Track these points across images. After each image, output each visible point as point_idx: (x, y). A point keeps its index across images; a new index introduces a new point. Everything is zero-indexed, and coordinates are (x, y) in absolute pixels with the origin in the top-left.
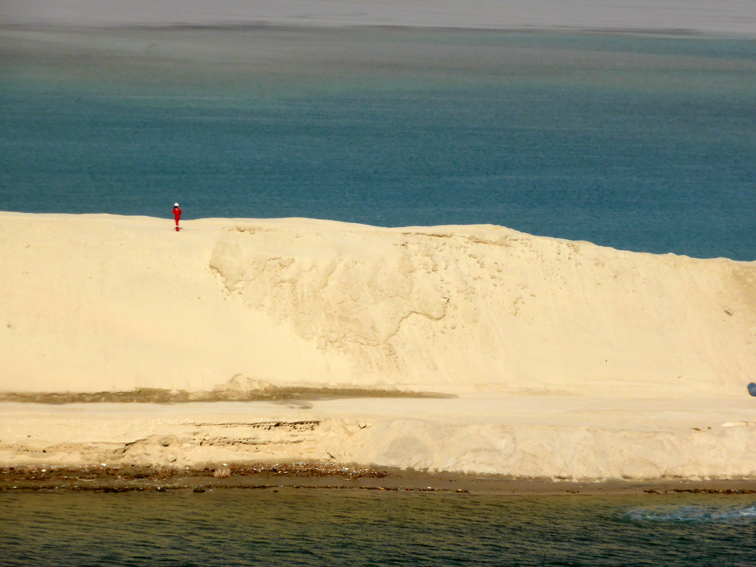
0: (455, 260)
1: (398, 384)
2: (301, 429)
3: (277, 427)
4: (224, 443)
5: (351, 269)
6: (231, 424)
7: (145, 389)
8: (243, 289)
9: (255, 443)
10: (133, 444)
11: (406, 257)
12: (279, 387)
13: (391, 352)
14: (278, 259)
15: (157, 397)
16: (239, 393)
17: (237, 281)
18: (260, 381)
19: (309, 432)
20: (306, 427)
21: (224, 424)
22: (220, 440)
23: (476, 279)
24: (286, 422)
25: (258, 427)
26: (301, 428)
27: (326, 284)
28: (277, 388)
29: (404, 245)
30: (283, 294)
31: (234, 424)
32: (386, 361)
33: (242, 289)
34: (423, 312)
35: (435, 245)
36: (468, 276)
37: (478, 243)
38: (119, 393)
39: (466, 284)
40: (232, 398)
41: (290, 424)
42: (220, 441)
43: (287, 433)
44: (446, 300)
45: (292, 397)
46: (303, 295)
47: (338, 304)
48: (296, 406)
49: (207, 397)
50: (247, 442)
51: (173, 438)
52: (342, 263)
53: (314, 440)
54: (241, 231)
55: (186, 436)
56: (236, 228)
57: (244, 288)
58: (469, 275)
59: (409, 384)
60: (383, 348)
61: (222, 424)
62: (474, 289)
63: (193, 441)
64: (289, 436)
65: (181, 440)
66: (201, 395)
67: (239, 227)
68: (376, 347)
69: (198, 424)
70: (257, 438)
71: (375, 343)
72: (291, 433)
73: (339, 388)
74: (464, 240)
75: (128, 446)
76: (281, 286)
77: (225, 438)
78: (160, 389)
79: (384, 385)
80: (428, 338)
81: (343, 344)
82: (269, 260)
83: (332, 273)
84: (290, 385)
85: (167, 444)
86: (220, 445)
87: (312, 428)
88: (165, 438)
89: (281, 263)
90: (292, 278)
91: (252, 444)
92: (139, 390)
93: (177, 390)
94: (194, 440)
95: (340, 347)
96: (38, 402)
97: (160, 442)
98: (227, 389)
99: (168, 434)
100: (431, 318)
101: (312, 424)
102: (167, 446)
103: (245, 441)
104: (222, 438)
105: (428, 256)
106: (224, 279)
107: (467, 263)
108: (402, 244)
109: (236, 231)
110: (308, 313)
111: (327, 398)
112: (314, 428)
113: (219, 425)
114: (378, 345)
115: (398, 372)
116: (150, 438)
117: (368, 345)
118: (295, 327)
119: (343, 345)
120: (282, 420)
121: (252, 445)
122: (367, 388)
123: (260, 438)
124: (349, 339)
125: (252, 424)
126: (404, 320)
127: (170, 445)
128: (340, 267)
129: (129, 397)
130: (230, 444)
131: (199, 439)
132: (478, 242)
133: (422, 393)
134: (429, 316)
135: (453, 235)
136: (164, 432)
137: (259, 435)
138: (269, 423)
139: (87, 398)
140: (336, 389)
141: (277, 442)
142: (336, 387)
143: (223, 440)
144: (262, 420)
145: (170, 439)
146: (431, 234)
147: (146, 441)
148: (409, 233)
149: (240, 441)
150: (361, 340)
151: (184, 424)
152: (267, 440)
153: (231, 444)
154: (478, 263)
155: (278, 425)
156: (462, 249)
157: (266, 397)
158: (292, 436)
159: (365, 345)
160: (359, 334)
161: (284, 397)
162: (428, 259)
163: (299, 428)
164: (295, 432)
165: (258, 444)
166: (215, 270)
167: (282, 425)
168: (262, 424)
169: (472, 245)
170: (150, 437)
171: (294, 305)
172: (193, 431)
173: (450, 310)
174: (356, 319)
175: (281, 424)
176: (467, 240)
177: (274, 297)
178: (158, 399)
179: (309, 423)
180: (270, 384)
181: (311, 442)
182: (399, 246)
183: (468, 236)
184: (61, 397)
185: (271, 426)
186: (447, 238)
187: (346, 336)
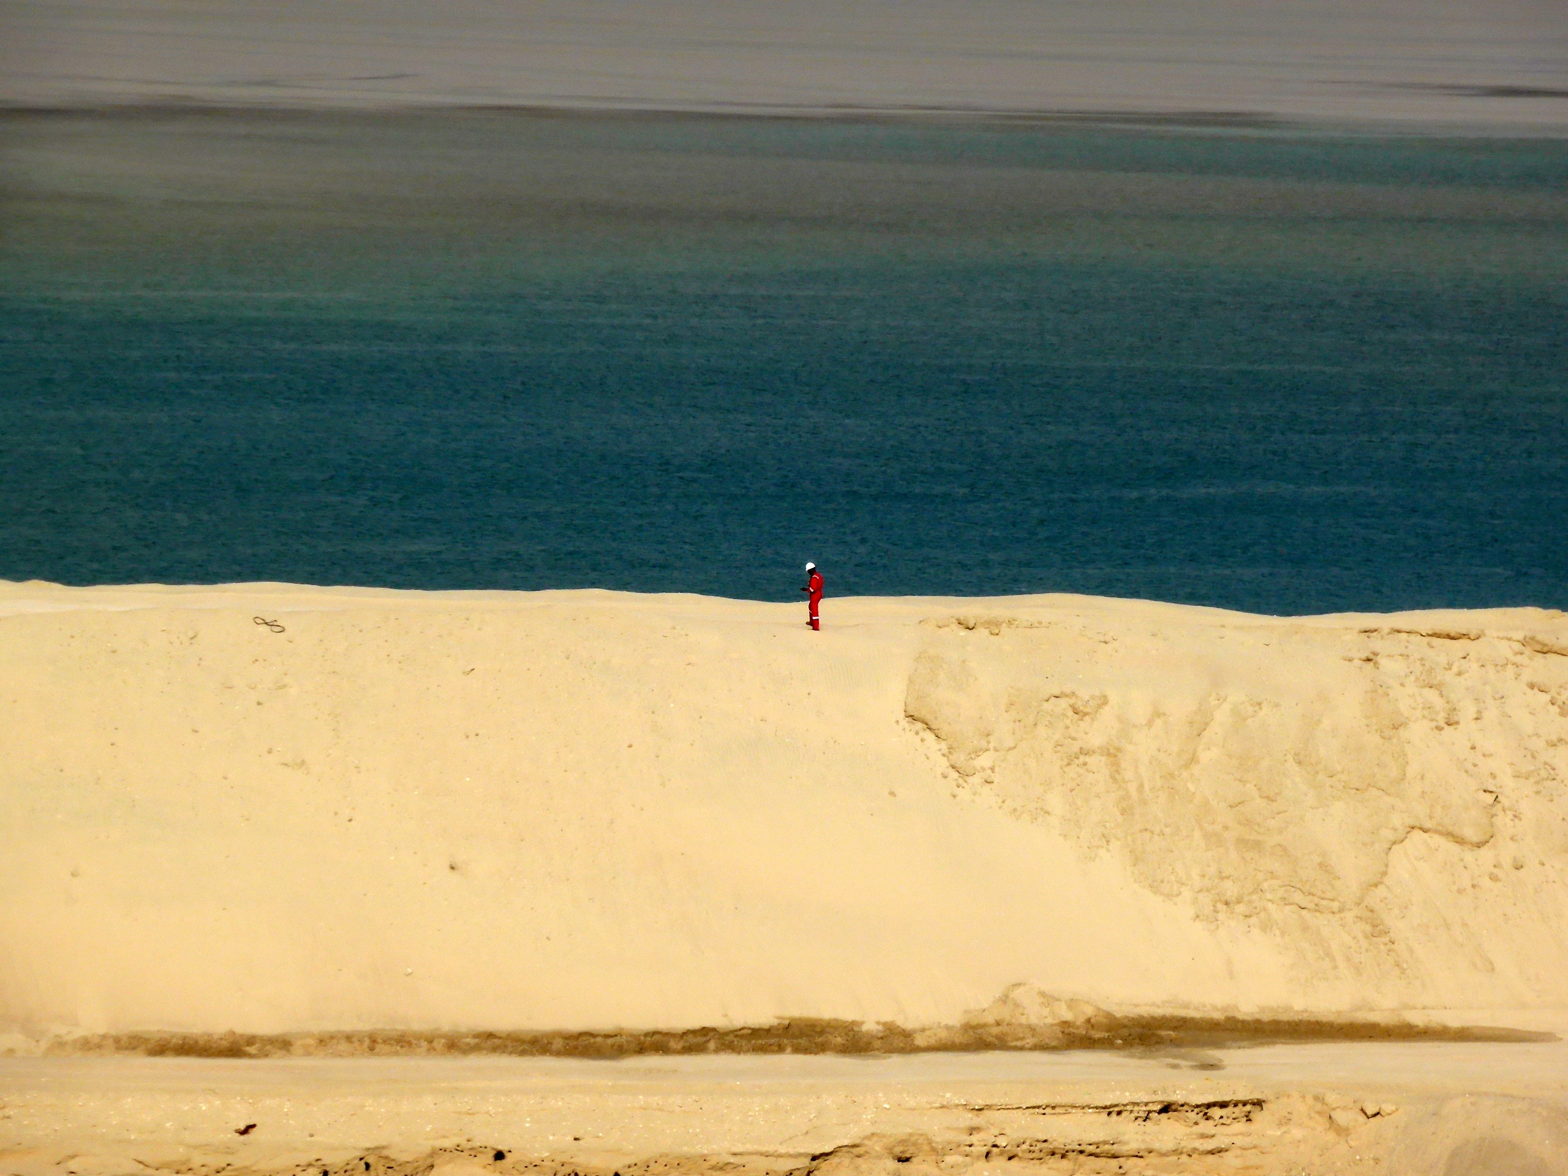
0: (1498, 696)
1: (1406, 1007)
2: (1222, 1121)
3: (1164, 1115)
4: (1041, 1155)
5: (1250, 720)
6: (1053, 1108)
7: (800, 1019)
8: (993, 772)
9: (1117, 1154)
10: (829, 1157)
11: (1380, 691)
12: (1118, 1015)
13: (1377, 929)
14: (1067, 696)
15: (839, 1040)
16: (1032, 1029)
17: (977, 752)
18: (1072, 1000)
19: (1240, 1126)
20: (1234, 1116)
21: (1039, 1107)
22: (1031, 1146)
23: (1555, 745)
24: (1188, 1101)
25: (1119, 1113)
26: (1222, 1117)
27: (1193, 760)
28: (1115, 1018)
29: (1369, 660)
30: (1091, 784)
31: (1063, 1106)
32: (1367, 950)
33: (990, 771)
34: (1440, 828)
35: (1443, 660)
36: (1534, 738)
37: (1545, 653)
38: (741, 1030)
39: (1533, 757)
40: (1019, 1044)
41: (1197, 1106)
42: (1032, 1148)
43: (1188, 1130)
44: (1490, 798)
45: (1160, 1042)
46: (1141, 786)
47: (1231, 807)
48: (1183, 1063)
49: (958, 1039)
50: (1098, 1151)
51: (919, 1141)
52: (1226, 707)
53: (1255, 1147)
54: (968, 628)
55: (951, 1136)
56: (954, 620)
57: (997, 769)
58: (1538, 735)
59: (1433, 1009)
60: (1357, 917)
61: (1034, 1107)
62: (1554, 769)
63: (968, 1148)
64: (1194, 1136)
65: (940, 1147)
66: (943, 1035)
67: (962, 618)
68: (1337, 916)
69: (977, 1108)
70: (1120, 1142)
71: (1335, 905)
72: (1196, 1129)
73: (1266, 1017)
74: (1510, 647)
75: (817, 1161)
76: (1085, 764)
77: (1045, 1141)
78: (836, 1020)
79: (1372, 1009)
80: (1460, 891)
81: (1256, 908)
82: (1045, 698)
83: (1205, 729)
84: (1145, 1011)
85: (908, 1156)
86: (1032, 1159)
87: (1247, 1116)
88: (902, 1142)
89: (1076, 706)
90: (1108, 743)
91: (1109, 1157)
92: (787, 1022)
93: (878, 1023)
94: (970, 1146)
95: (1250, 916)
96: (558, 1054)
97: (890, 1150)
98: (996, 1021)
99: (909, 1130)
100: (1460, 841)
101: (1248, 1107)
102: (907, 1160)
103: (1092, 1149)
104: (1038, 1141)
105: (1431, 687)
106: (944, 746)
107: (1528, 706)
108: (1364, 657)
109: (955, 626)
110: (1161, 831)
111: (1246, 1043)
112: (1251, 1116)
113: (1027, 1108)
114: (1341, 910)
115: (1401, 978)
116: (866, 1142)
117: (1319, 911)
118: (1134, 865)
119: (1257, 911)
120: (1177, 1097)
121: (1108, 1160)
122: (1332, 1018)
123: (1126, 1143)
124: (1269, 896)
125: (1105, 1108)
126: (1395, 847)
127: (913, 1160)
128: (1222, 716)
129: (773, 1041)
130: (1056, 1156)
131: (983, 1143)
132: (1545, 651)
133: (1468, 1028)
134: (1458, 837)
135: (1485, 635)
136: (900, 1128)
137: (1124, 1135)
138: (1146, 1104)
139: (673, 1044)
140: (1258, 1021)
141: (1168, 1152)
142: (1257, 1016)
143: (1040, 1145)
144: (1127, 1097)
145: (915, 1144)
146: (1430, 633)
147: (858, 1149)
148: (1376, 631)
149: (1080, 1148)
150: (1298, 897)
151: (943, 1107)
152: (1143, 1146)
153: (1060, 1155)
154: (1553, 704)
155: (1166, 1109)
156: (1510, 671)
157: (1099, 1039)
158: (1203, 1136)
159: (1309, 910)
160: (1292, 884)
161: (1140, 1039)
162: (1432, 695)
163: (1217, 1117)
164: (1206, 1127)
165: (1123, 1157)
166: (919, 726)
167: (1175, 1111)
168: (1129, 1108)
169: (1531, 659)
170: (868, 1138)
171: (1123, 812)
172: (968, 1123)
173: (1503, 820)
174: (1279, 845)
175: (1173, 1107)
176: (1517, 647)
177: (1072, 790)
178: (843, 1044)
179: (1240, 1105)
180: (1099, 1009)
181: (1249, 1151)
182: (1357, 662)
183: (1519, 635)
184: (610, 1041)
185: (1150, 1112)
186: (1468, 641)
187: (1260, 887)
